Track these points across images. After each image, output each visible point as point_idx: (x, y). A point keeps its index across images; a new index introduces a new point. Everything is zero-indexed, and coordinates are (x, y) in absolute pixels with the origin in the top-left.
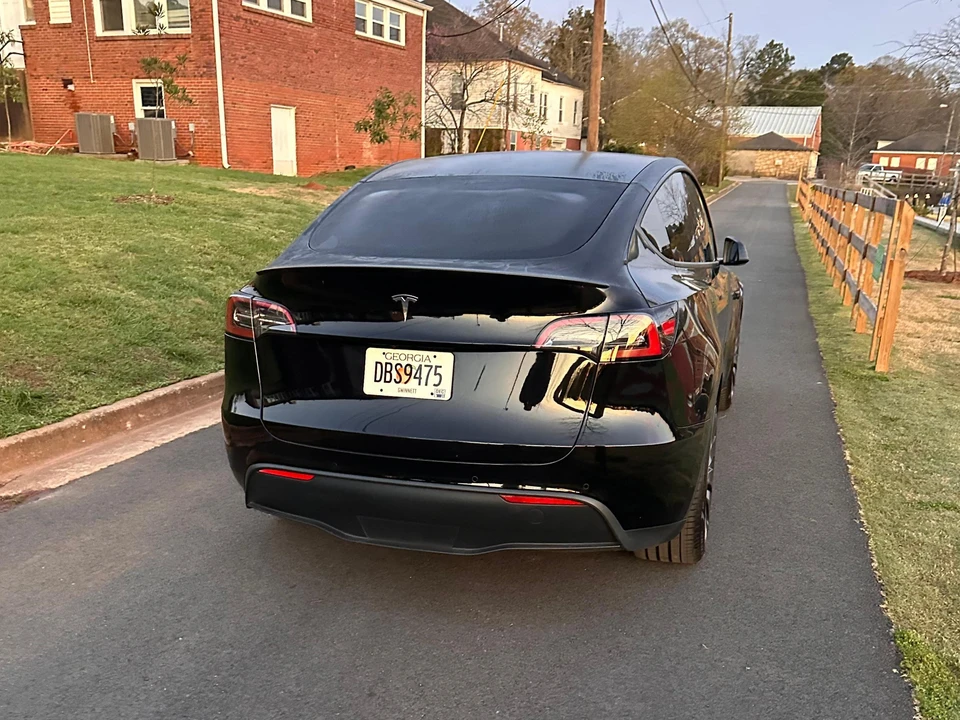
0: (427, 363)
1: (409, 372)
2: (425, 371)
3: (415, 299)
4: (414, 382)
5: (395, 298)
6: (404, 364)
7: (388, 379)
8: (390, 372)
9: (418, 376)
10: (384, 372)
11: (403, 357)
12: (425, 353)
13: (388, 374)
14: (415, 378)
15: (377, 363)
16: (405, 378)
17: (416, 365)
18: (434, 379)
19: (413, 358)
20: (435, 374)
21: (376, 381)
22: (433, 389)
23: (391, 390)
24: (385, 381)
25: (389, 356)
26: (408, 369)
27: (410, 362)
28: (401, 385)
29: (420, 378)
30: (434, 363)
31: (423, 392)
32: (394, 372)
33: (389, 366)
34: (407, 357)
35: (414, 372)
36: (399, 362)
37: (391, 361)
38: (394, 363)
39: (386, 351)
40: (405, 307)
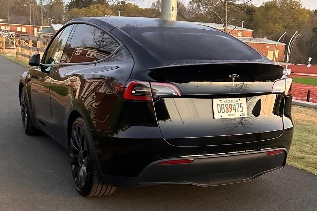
0: (237, 103)
1: (231, 108)
2: (237, 106)
3: (237, 76)
4: (233, 111)
5: (230, 76)
6: (228, 104)
7: (223, 111)
8: (224, 108)
9: (234, 108)
10: (221, 109)
11: (228, 101)
12: (236, 99)
13: (223, 109)
14: (233, 109)
15: (218, 105)
16: (230, 110)
17: (233, 104)
18: (240, 109)
19: (232, 101)
20: (241, 107)
21: (218, 113)
22: (240, 113)
23: (225, 116)
24: (222, 113)
25: (222, 101)
26: (230, 106)
27: (231, 103)
28: (229, 113)
29: (235, 109)
30: (240, 102)
31: (237, 115)
32: (225, 108)
33: (223, 106)
34: (229, 101)
35: (233, 107)
36: (227, 103)
37: (223, 104)
38: (225, 104)
39: (221, 99)
40: (233, 80)
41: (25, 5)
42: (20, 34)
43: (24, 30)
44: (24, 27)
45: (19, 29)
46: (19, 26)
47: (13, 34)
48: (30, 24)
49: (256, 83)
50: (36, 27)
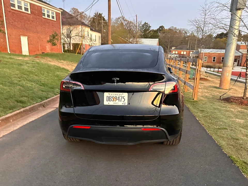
0: (121, 96)
1: (116, 98)
2: (120, 98)
3: (118, 79)
4: (117, 101)
5: (113, 79)
7: (110, 100)
9: (118, 99)
10: (109, 99)
11: (114, 95)
12: (120, 93)
13: (110, 99)
14: (118, 100)
15: (107, 96)
16: (115, 100)
17: (118, 96)
18: (122, 100)
19: (117, 95)
20: (123, 98)
21: (107, 101)
22: (122, 102)
23: (111, 103)
26: (116, 97)
27: (116, 96)
28: (114, 102)
29: (119, 100)
30: (123, 96)
31: (120, 103)
32: (112, 99)
33: (110, 97)
35: (117, 98)
36: (113, 96)
37: (111, 96)
39: (109, 93)
43: (185, 53)
44: (185, 51)
45: (182, 53)
46: (182, 51)
50: (191, 51)
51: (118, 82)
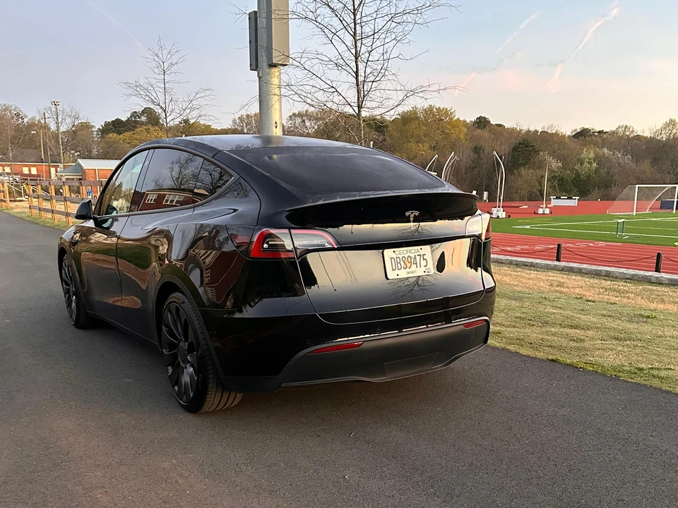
0: (418, 253)
1: (410, 262)
2: (418, 258)
3: (417, 213)
4: (414, 267)
5: (407, 214)
6: (406, 256)
7: (400, 267)
8: (400, 263)
9: (415, 262)
10: (397, 264)
11: (405, 252)
12: (419, 247)
13: (399, 265)
14: (414, 264)
15: (391, 258)
16: (409, 265)
17: (413, 255)
18: (423, 263)
19: (410, 252)
20: (424, 259)
21: (393, 270)
22: (424, 269)
23: (403, 274)
24: (398, 269)
25: (397, 253)
26: (409, 259)
27: (409, 254)
28: (408, 270)
29: (416, 264)
30: (422, 253)
31: (420, 272)
32: (402, 262)
33: (398, 259)
34: (407, 252)
35: (412, 260)
36: (403, 255)
37: (399, 256)
38: (401, 256)
39: (395, 249)
40: (412, 219)
41: (33, 132)
42: (29, 178)
43: (34, 171)
44: (34, 165)
45: (26, 170)
46: (25, 166)
47: (17, 179)
48: (42, 162)
49: (439, 223)
50: (53, 166)
51: (416, 220)
